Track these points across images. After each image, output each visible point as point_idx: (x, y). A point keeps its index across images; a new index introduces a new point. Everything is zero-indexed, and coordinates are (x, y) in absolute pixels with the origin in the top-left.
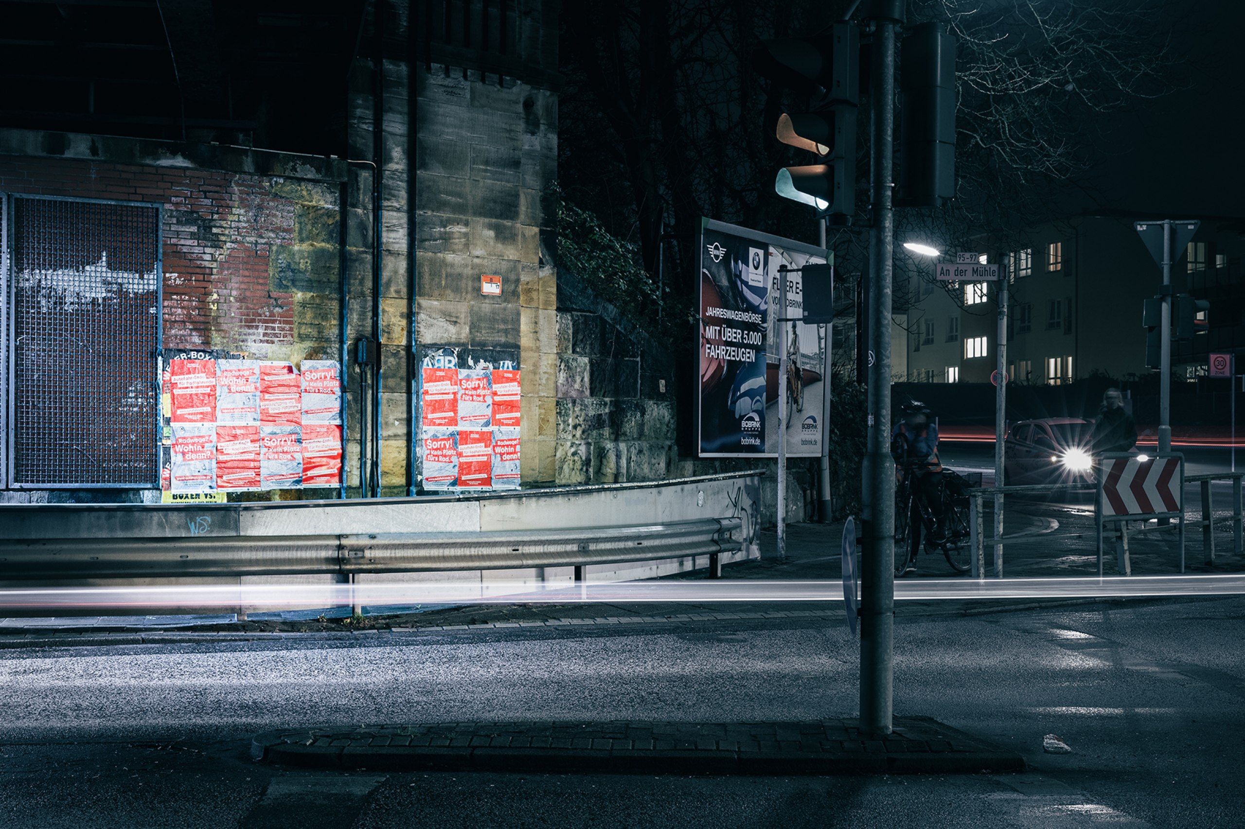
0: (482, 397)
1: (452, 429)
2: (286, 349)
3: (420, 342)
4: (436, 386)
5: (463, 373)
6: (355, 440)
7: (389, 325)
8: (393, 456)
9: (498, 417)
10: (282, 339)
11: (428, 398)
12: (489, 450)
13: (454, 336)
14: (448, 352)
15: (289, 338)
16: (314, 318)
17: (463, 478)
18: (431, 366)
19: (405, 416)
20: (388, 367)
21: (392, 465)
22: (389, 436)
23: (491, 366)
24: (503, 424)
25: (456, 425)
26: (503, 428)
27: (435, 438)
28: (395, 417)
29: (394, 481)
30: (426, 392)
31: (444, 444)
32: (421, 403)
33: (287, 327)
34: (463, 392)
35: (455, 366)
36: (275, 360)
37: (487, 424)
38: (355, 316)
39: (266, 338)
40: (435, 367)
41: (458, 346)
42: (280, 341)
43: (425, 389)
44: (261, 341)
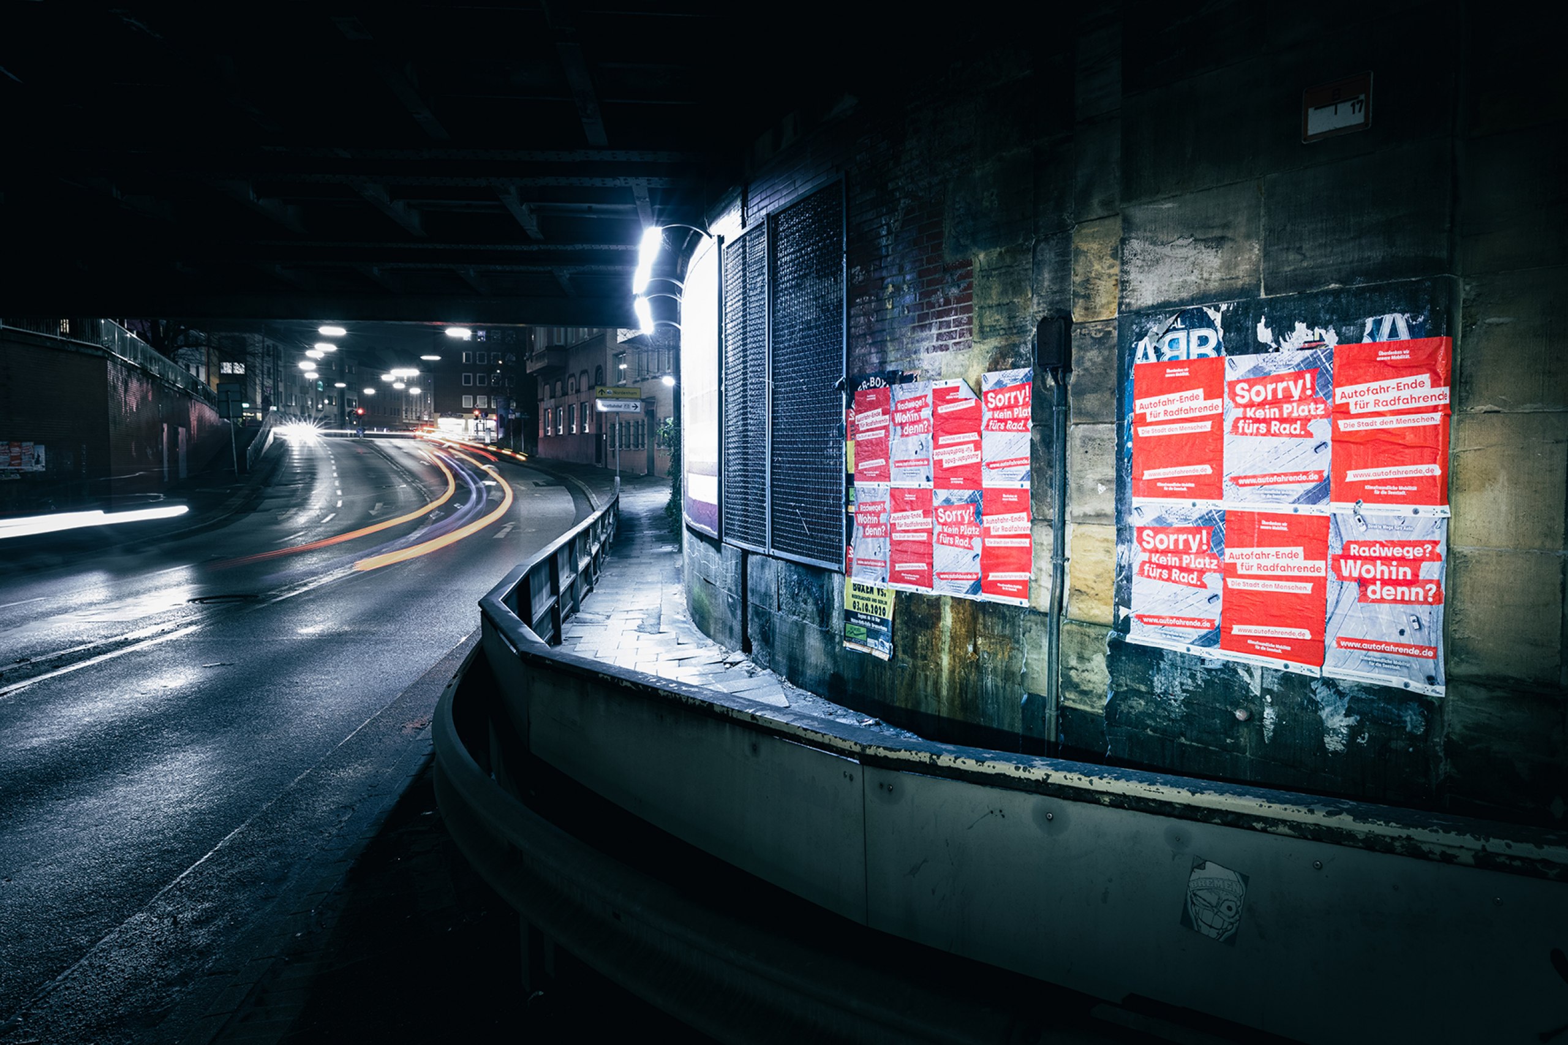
0: (1298, 425)
1: (1204, 506)
2: (962, 357)
3: (1129, 304)
4: (1165, 403)
5: (1241, 366)
6: (1045, 520)
7: (1087, 281)
8: (1093, 559)
9: (1351, 476)
10: (957, 340)
11: (1143, 432)
12: (1320, 568)
13: (1216, 276)
14: (1196, 319)
15: (967, 337)
16: (1002, 293)
17: (1237, 630)
18: (1153, 359)
19: (1112, 474)
20: (1086, 370)
21: (1092, 577)
22: (1085, 515)
23: (1331, 338)
24: (1372, 498)
25: (1220, 496)
26: (1368, 509)
27: (1161, 527)
28: (1099, 477)
29: (1095, 612)
30: (1142, 420)
31: (1186, 541)
32: (1130, 445)
33: (965, 317)
34: (1239, 412)
35: (1217, 349)
36: (950, 377)
37: (1313, 497)
38: (1046, 275)
39: (940, 343)
40: (1165, 359)
41: (1223, 300)
42: (955, 344)
43: (1138, 411)
44: (935, 349)
